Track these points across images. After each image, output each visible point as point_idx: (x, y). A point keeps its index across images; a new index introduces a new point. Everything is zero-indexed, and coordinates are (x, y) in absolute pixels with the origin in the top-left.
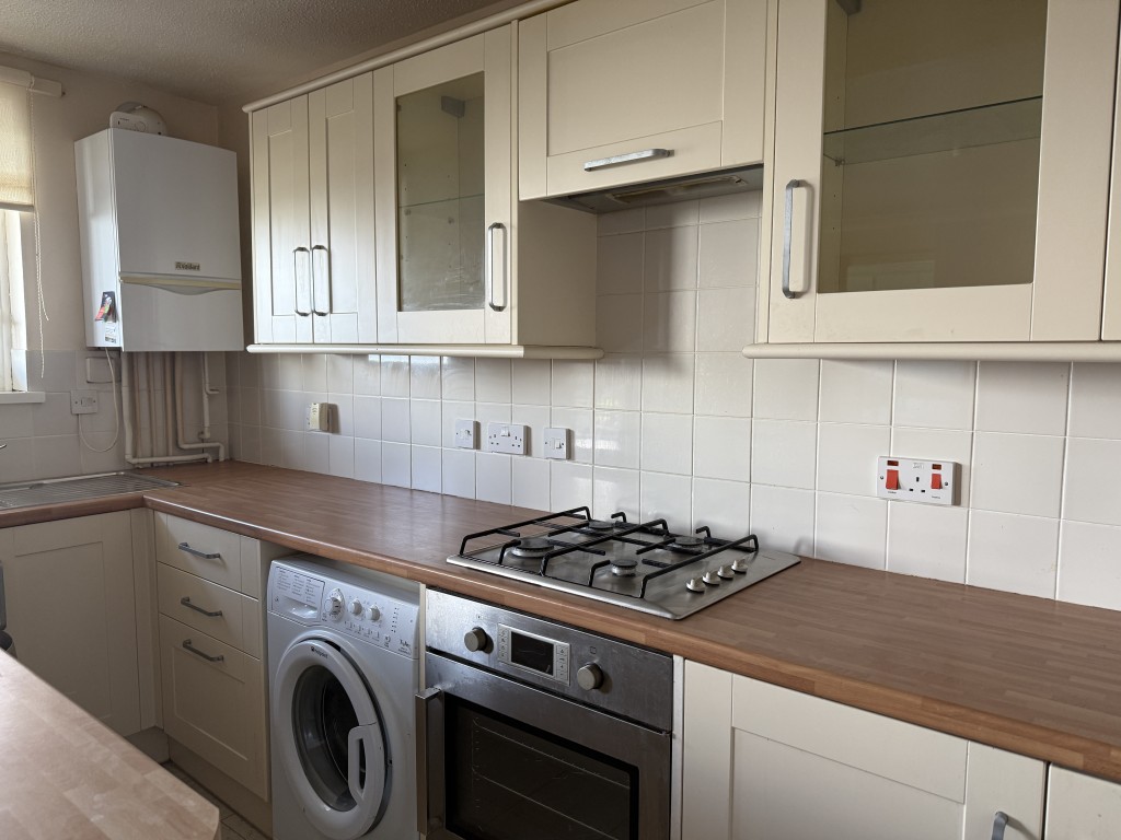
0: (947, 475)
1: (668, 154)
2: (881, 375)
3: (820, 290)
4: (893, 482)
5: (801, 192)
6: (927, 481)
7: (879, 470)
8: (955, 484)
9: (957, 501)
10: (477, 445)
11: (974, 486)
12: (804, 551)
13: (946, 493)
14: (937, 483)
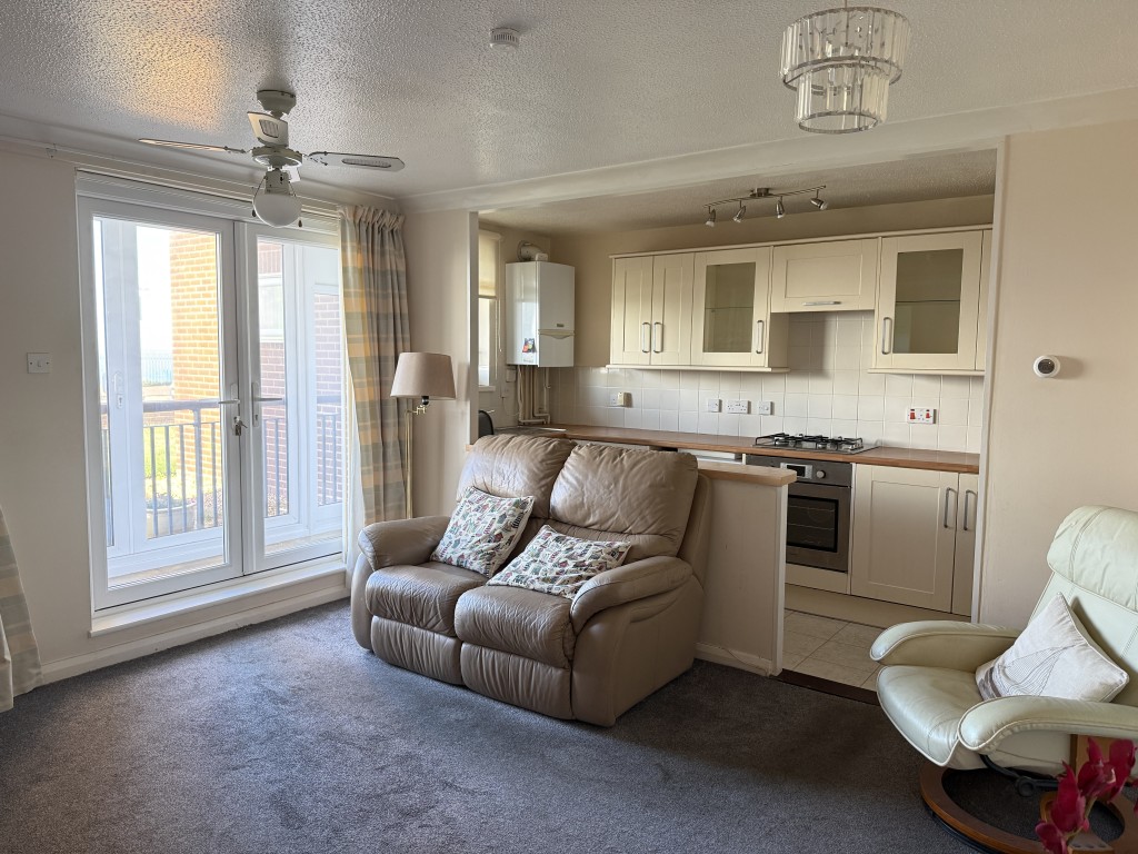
0: (931, 414)
1: (838, 303)
2: (909, 379)
3: (894, 352)
4: (913, 417)
5: (888, 322)
6: (925, 416)
7: (907, 413)
8: (934, 417)
9: (934, 422)
10: (720, 410)
11: (940, 417)
12: (879, 444)
13: (931, 420)
14: (928, 416)
